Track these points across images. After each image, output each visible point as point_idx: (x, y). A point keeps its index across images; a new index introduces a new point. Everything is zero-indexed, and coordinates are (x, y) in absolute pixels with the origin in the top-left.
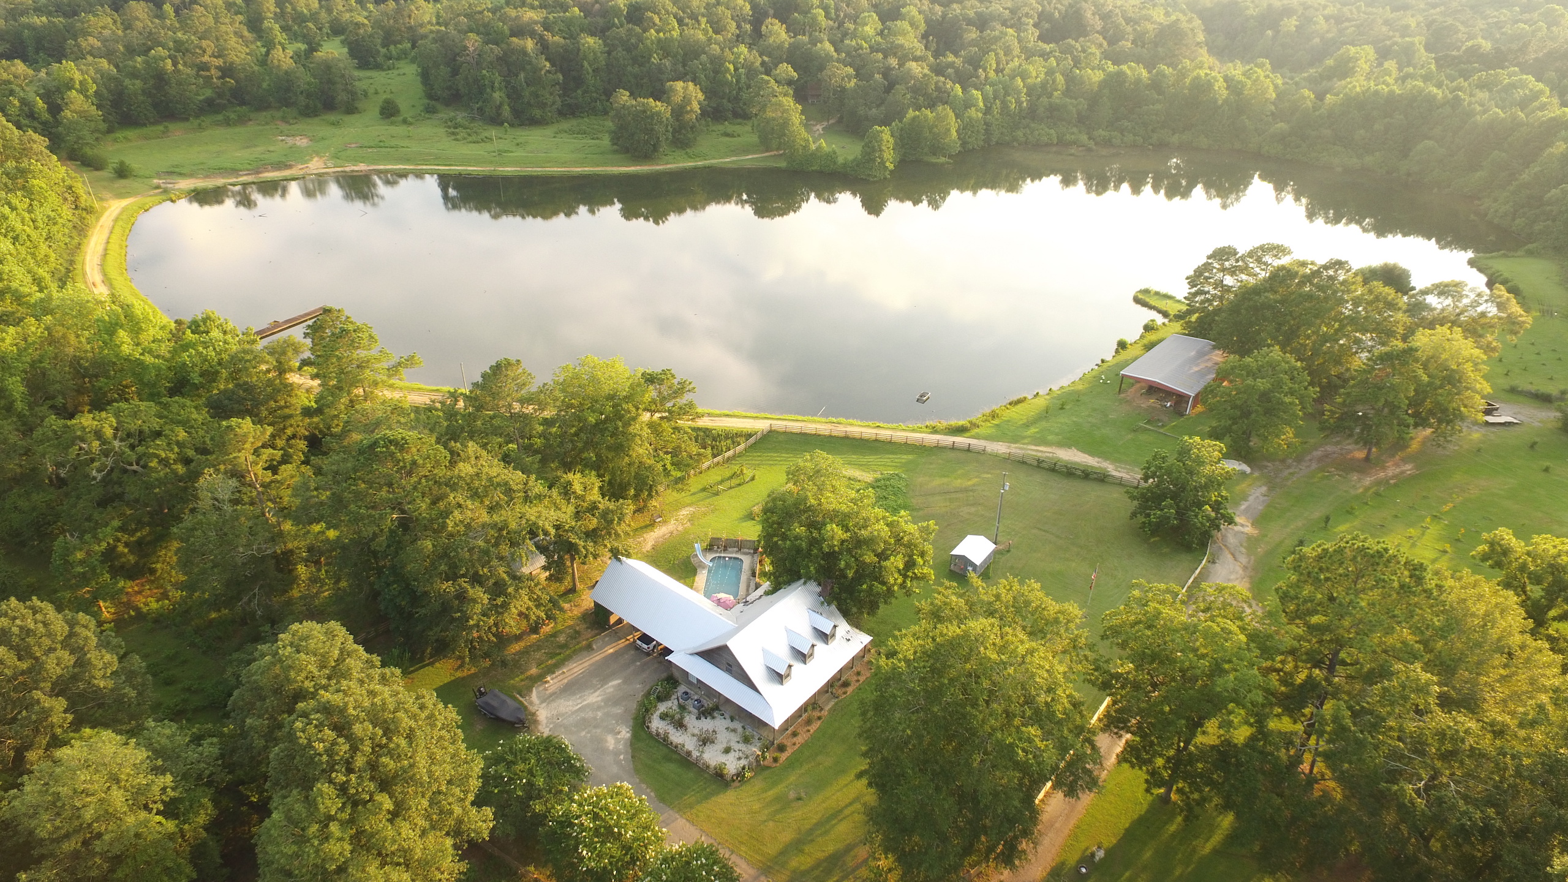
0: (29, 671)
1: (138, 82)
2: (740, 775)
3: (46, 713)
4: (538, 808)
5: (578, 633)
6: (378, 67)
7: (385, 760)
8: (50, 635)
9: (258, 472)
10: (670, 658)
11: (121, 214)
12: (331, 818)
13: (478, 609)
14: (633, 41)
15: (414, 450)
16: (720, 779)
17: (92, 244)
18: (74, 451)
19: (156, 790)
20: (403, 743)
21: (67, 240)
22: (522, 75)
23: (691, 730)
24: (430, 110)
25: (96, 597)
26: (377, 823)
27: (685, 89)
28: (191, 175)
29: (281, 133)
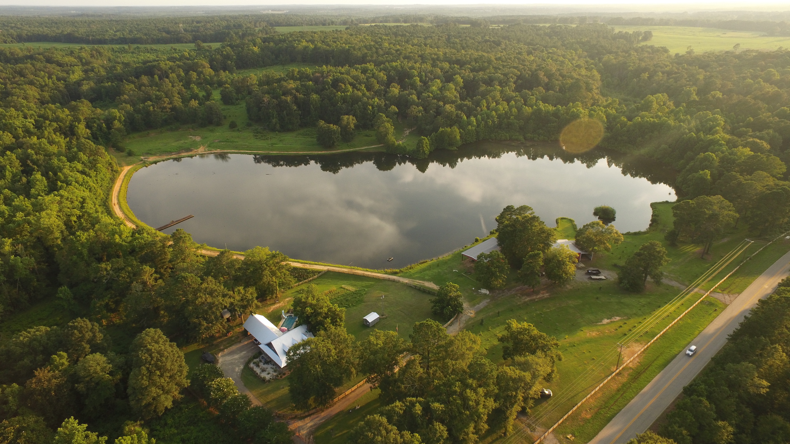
0: (81, 337)
1: (140, 115)
2: (269, 381)
3: (85, 348)
4: (206, 383)
5: (238, 337)
6: (233, 104)
7: (159, 363)
8: (87, 328)
9: (151, 282)
10: (260, 346)
11: (127, 173)
12: (144, 375)
13: (203, 327)
14: (332, 96)
15: (189, 280)
16: (263, 380)
17: (116, 186)
18: (99, 275)
19: (108, 368)
20: (164, 359)
21: (108, 185)
22: (285, 112)
23: (261, 367)
24: (249, 125)
25: (102, 318)
26: (156, 378)
27: (348, 119)
28: (154, 155)
29: (191, 135)
